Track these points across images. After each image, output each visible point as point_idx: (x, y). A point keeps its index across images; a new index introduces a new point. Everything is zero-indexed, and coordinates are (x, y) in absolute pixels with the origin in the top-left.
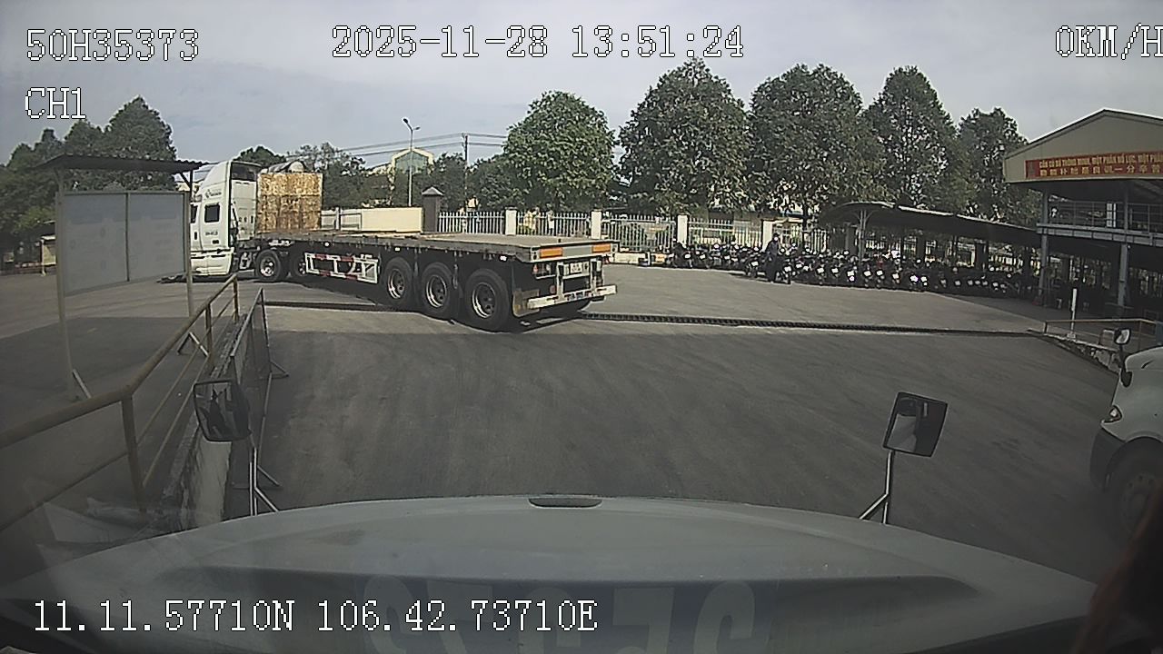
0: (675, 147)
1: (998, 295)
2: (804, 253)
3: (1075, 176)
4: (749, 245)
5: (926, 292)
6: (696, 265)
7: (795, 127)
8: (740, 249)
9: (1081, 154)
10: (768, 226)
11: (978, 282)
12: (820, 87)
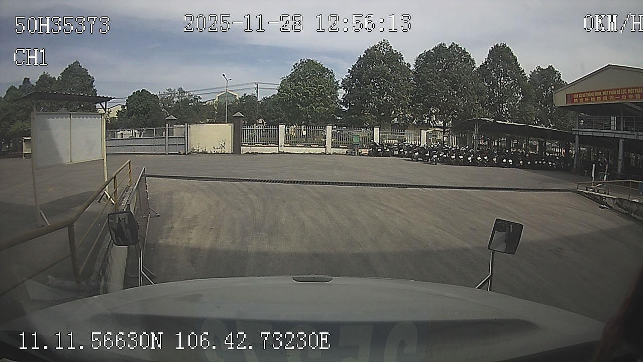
0: (372, 89)
1: (551, 169)
2: (444, 147)
3: (593, 102)
4: (413, 144)
5: (511, 168)
6: (384, 155)
7: (439, 78)
8: (408, 146)
9: (596, 90)
10: (424, 133)
11: (540, 162)
12: (452, 56)
